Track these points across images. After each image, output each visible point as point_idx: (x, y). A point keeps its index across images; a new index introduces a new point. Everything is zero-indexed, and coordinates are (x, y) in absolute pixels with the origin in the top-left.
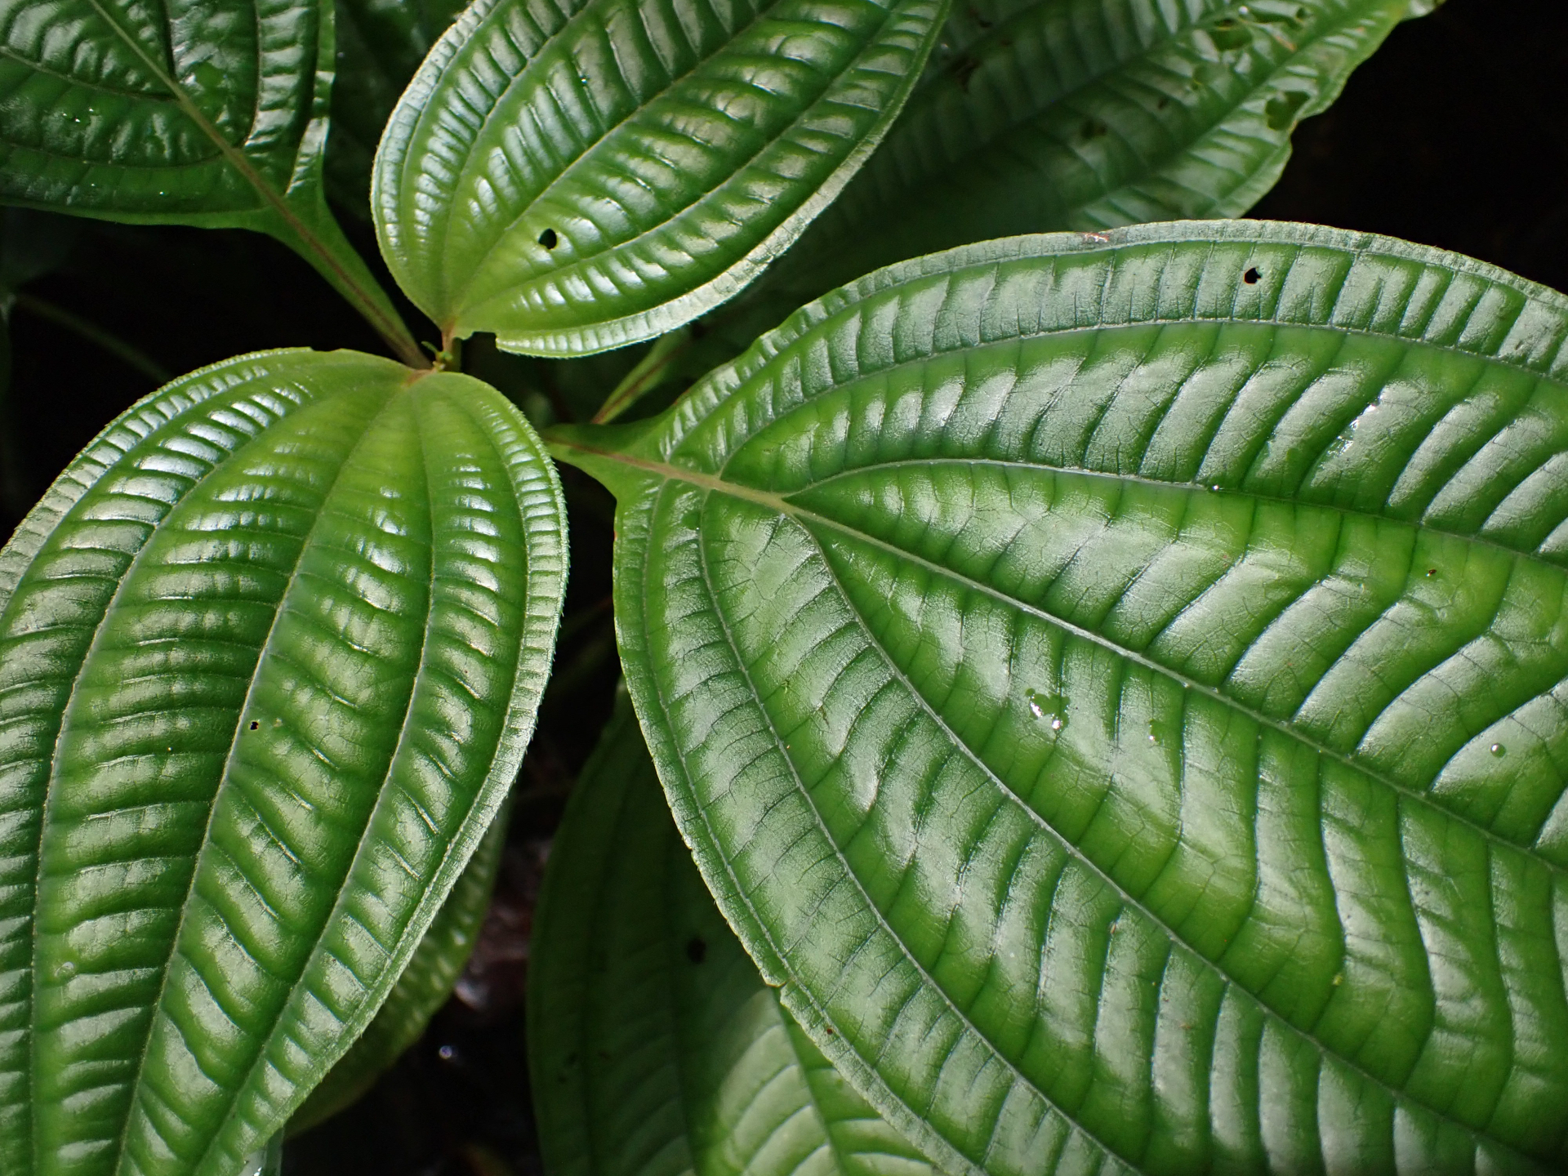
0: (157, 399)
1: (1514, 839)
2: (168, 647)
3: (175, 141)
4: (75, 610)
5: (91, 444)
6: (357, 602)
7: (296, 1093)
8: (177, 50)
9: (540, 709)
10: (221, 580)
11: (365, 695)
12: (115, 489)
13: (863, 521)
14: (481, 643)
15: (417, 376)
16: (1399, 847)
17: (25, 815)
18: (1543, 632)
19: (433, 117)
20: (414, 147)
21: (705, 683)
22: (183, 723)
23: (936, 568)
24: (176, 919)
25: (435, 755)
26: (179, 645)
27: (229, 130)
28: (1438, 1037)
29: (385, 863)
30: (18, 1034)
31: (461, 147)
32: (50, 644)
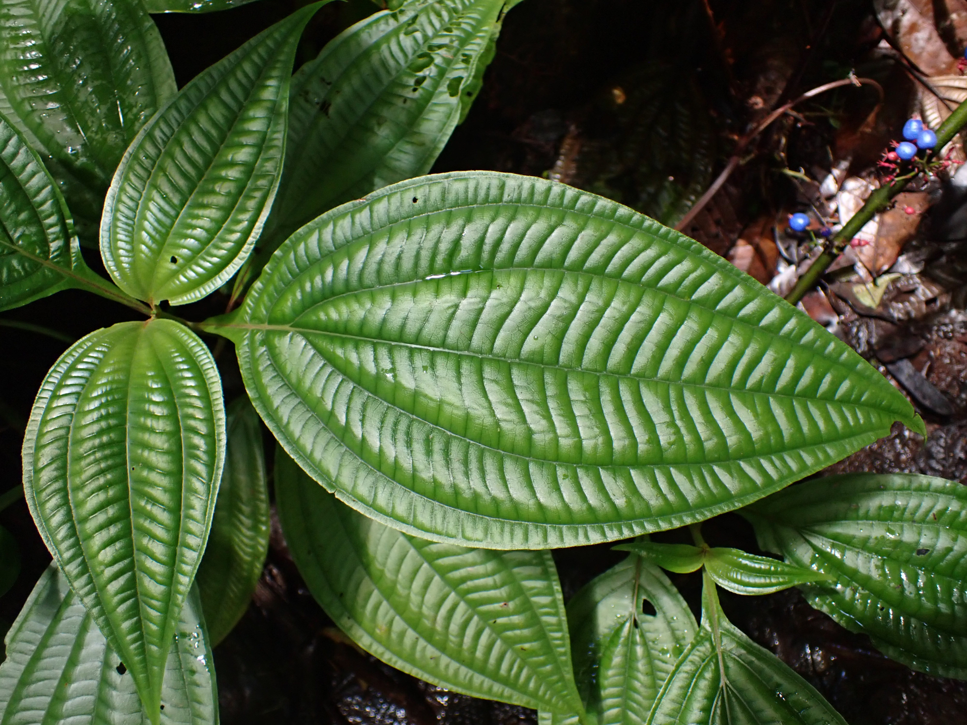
0: (56, 367)
1: (551, 364)
2: (94, 453)
3: (23, 268)
4: (57, 452)
5: (39, 392)
6: (152, 415)
7: (190, 580)
8: (11, 233)
9: (226, 430)
10: (103, 424)
11: (166, 446)
12: (54, 405)
13: (317, 326)
14: (199, 415)
15: (146, 324)
16: (512, 381)
17: (68, 525)
18: (538, 294)
19: (116, 226)
20: (113, 240)
21: (282, 401)
22: (109, 476)
23: (344, 336)
24: (131, 541)
25: (197, 458)
26: (98, 451)
27: (41, 255)
28: (535, 437)
29: (192, 498)
30: (94, 594)
31: (130, 235)
32: (54, 466)
